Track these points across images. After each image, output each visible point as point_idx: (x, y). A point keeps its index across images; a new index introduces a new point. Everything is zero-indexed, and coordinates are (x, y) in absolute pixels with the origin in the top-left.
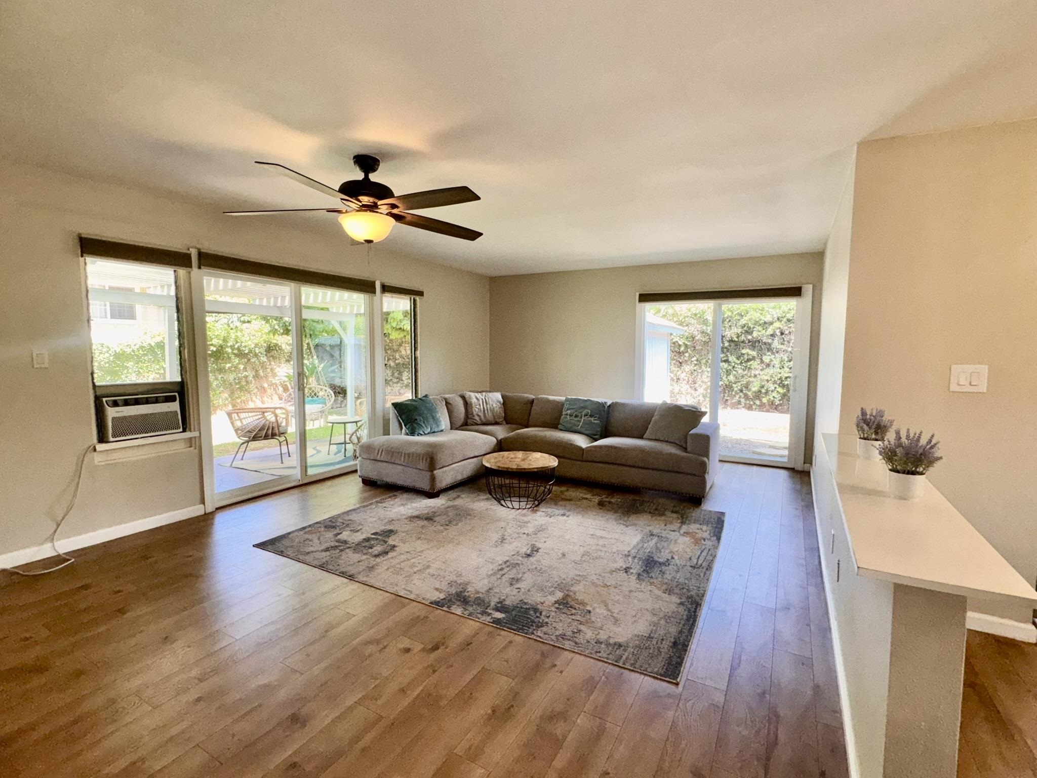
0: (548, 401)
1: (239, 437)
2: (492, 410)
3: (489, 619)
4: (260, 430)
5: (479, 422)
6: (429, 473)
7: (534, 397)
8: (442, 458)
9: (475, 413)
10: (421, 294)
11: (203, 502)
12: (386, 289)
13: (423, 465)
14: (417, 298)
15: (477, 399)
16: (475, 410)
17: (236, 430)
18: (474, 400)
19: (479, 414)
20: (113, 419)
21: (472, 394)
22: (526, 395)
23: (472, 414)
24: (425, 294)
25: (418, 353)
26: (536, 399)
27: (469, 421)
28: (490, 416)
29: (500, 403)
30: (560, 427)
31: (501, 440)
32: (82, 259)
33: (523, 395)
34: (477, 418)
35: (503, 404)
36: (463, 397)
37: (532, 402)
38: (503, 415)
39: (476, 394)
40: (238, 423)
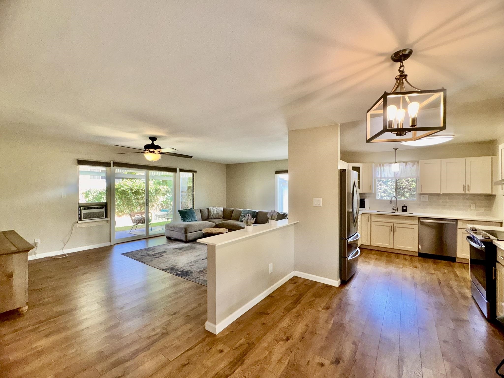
0: (238, 210)
1: (133, 223)
2: (218, 214)
3: (176, 273)
4: (140, 220)
5: (213, 218)
6: (185, 234)
7: (234, 209)
8: (190, 230)
9: (211, 215)
10: (195, 172)
11: (110, 241)
12: (181, 170)
13: (183, 232)
14: (194, 173)
15: (213, 209)
16: (211, 214)
17: (132, 220)
18: (212, 210)
19: (213, 215)
20: (84, 213)
21: (211, 208)
22: (231, 208)
23: (210, 215)
24: (197, 172)
25: (194, 193)
26: (235, 210)
27: (209, 218)
28: (217, 217)
29: (222, 211)
30: (239, 220)
31: (217, 224)
32: (78, 166)
33: (229, 208)
34: (212, 216)
35: (223, 211)
36: (208, 209)
37: (233, 211)
38: (223, 216)
39: (213, 208)
40: (133, 218)
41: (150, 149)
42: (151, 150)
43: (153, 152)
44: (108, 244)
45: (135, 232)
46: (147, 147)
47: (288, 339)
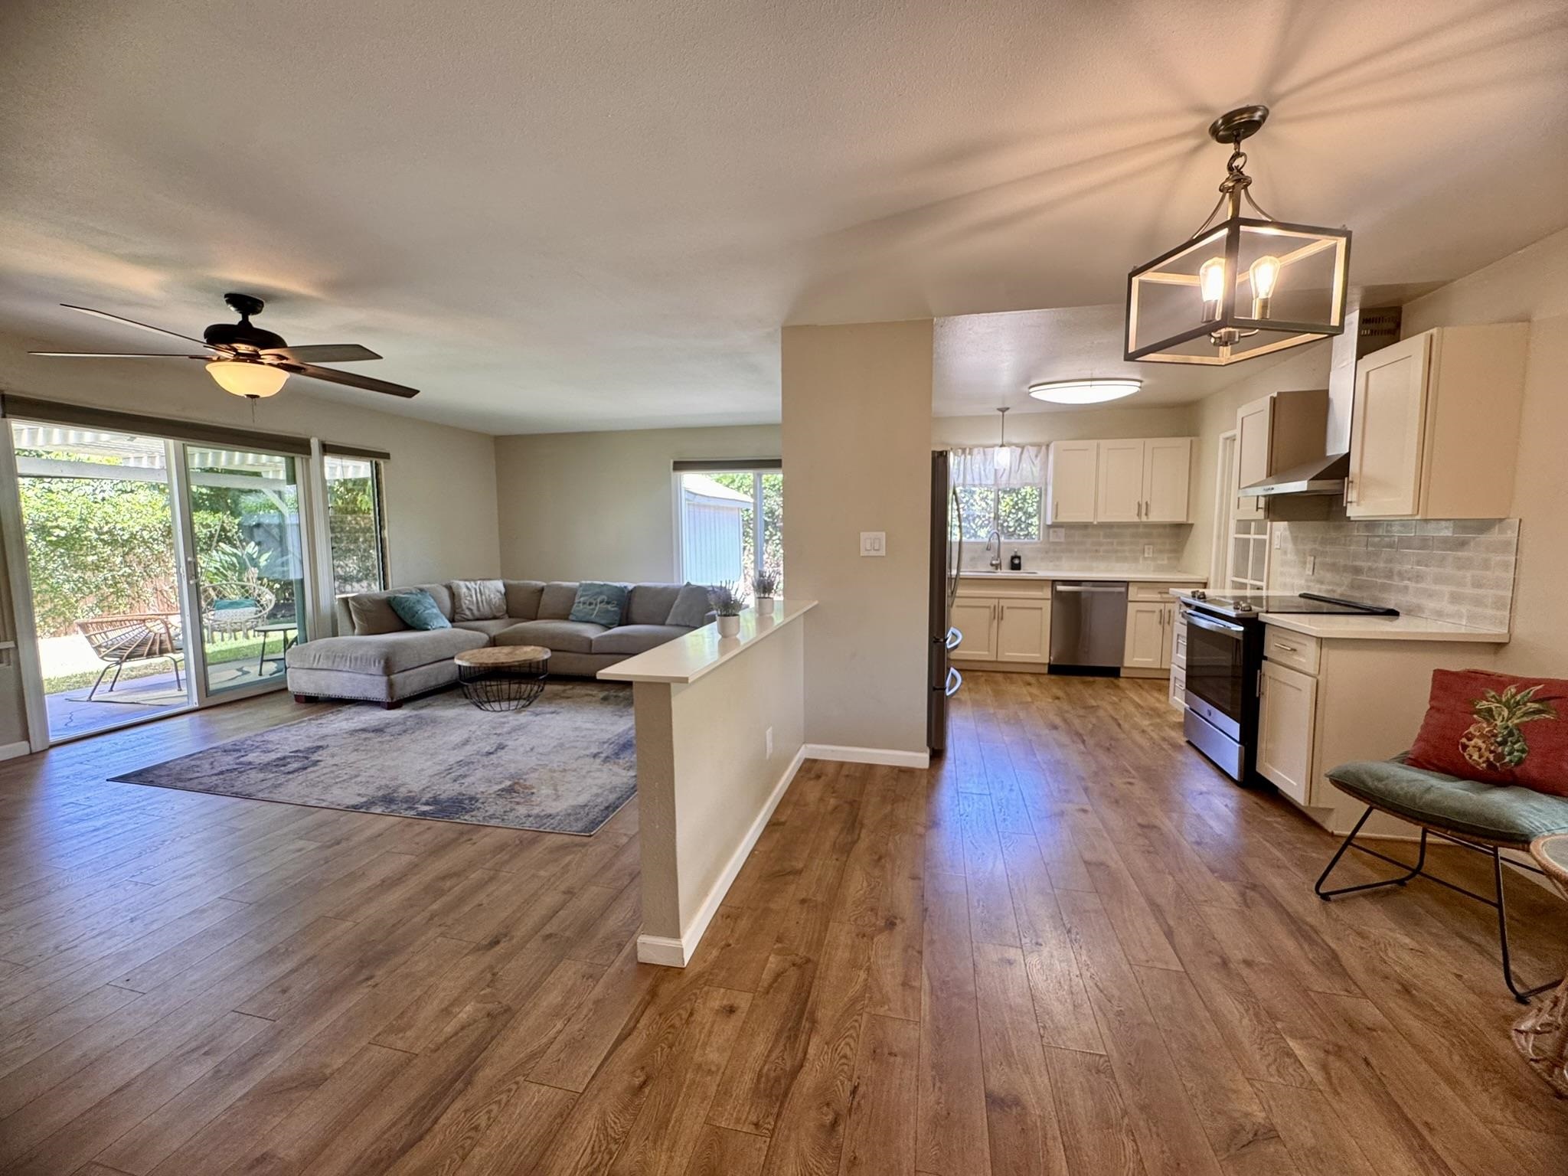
0: (561, 588)
1: (102, 658)
2: (489, 602)
3: (413, 813)
4: (138, 646)
5: (470, 617)
6: (385, 679)
7: (544, 584)
8: (403, 660)
9: (464, 606)
10: (386, 456)
12: (327, 449)
13: (377, 668)
14: (381, 462)
15: (468, 588)
16: (465, 603)
17: (97, 648)
18: (464, 590)
19: (471, 607)
21: (462, 583)
22: (534, 582)
23: (461, 606)
24: (391, 456)
25: (386, 533)
26: (548, 586)
27: (457, 617)
28: (486, 610)
29: (500, 592)
30: (571, 617)
31: (494, 637)
33: (528, 581)
34: (468, 612)
35: (506, 594)
36: (449, 588)
37: (542, 590)
38: (505, 607)
39: (467, 583)
40: (99, 640)
41: (235, 345)
42: (243, 348)
43: (254, 358)
44: (20, 748)
45: (112, 693)
46: (218, 335)
47: (891, 924)
